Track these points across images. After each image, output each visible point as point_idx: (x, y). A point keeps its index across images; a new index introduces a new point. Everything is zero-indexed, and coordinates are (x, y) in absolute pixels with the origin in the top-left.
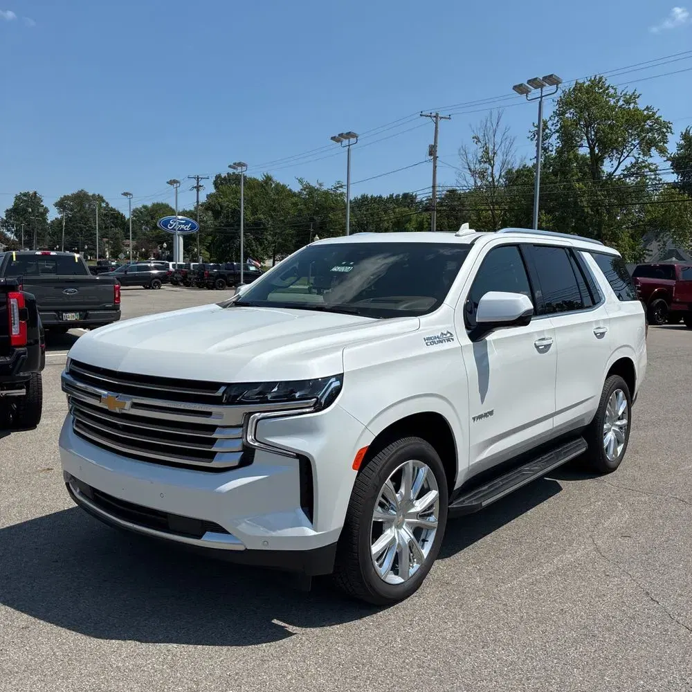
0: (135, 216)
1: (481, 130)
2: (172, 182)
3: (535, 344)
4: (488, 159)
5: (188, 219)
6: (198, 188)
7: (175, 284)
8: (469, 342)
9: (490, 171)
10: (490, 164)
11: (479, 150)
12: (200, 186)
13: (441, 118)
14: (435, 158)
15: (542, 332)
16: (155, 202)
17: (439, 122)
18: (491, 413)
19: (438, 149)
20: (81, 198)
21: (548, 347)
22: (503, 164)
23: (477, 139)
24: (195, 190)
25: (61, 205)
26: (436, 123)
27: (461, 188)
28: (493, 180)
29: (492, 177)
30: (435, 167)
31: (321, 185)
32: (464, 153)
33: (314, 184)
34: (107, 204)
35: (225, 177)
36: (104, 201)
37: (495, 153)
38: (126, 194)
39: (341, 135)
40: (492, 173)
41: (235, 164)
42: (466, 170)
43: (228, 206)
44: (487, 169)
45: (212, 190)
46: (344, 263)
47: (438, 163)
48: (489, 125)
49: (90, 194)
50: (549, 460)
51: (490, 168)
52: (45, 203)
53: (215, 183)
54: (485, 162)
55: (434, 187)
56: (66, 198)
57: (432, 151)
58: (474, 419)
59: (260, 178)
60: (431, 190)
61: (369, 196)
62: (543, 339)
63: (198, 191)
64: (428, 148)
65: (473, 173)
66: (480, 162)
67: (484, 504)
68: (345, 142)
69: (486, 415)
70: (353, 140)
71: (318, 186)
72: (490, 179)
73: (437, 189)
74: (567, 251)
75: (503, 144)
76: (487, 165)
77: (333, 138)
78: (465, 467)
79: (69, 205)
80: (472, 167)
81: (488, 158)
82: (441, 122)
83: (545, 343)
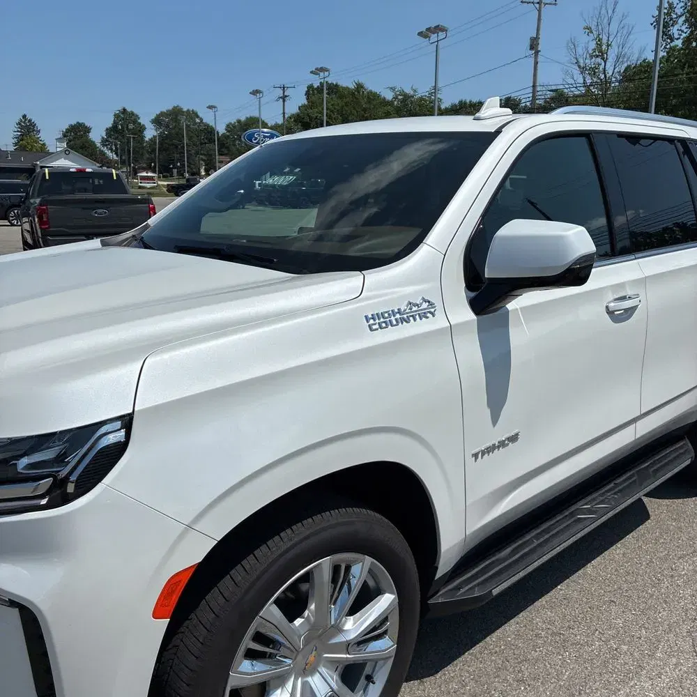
0: (228, 131)
1: (595, 19)
2: (255, 92)
3: (607, 307)
4: (601, 53)
5: (274, 132)
6: (284, 98)
7: (261, 203)
8: (470, 316)
9: (601, 67)
10: (603, 59)
11: (591, 43)
12: (286, 96)
13: (546, 4)
14: (537, 52)
15: (621, 286)
16: (248, 116)
17: (542, 9)
18: (514, 439)
19: (540, 41)
20: (176, 113)
21: (630, 312)
22: (618, 58)
23: (589, 29)
24: (281, 100)
25: (157, 121)
26: (539, 11)
27: (567, 86)
28: (605, 76)
29: (604, 73)
30: (536, 63)
31: (415, 91)
32: (573, 44)
33: (408, 91)
34: (201, 120)
35: (318, 87)
36: (198, 117)
37: (608, 46)
38: (210, 107)
39: (428, 29)
40: (604, 70)
41: (317, 69)
42: (573, 66)
43: (316, 118)
44: (599, 64)
45: (304, 101)
46: (287, 170)
47: (540, 59)
48: (603, 11)
49: (185, 110)
50: (628, 486)
51: (603, 64)
52: (141, 121)
53: (307, 94)
54: (597, 56)
55: (534, 86)
56: (162, 114)
57: (534, 44)
58: (476, 456)
59: (352, 86)
60: (530, 90)
61: (468, 101)
62: (623, 298)
63: (284, 101)
64: (529, 41)
65: (583, 70)
66: (591, 57)
67: (495, 592)
68: (434, 37)
69: (502, 444)
70: (442, 35)
71: (412, 93)
72: (603, 77)
73: (538, 89)
74: (679, 145)
75: (619, 34)
76: (599, 60)
77: (420, 34)
78: (456, 541)
79: (164, 121)
80: (581, 61)
81: (601, 51)
82: (544, 10)
83: (627, 304)
